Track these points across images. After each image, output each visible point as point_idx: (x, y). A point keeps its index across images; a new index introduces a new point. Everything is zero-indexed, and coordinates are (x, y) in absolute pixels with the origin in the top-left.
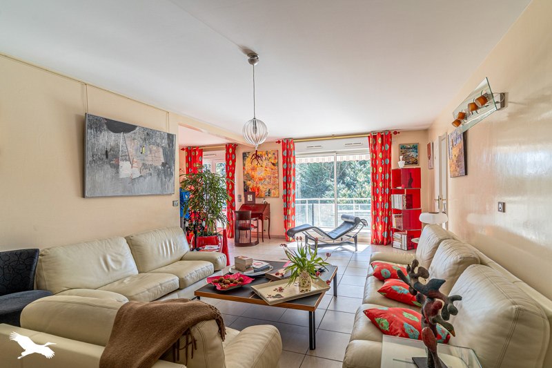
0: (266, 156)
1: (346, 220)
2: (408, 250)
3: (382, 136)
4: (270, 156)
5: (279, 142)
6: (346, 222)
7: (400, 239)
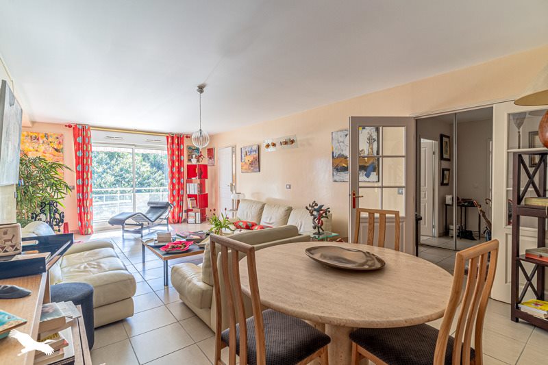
0: (45, 139)
1: (152, 205)
2: (201, 223)
3: (178, 138)
4: (50, 139)
5: (70, 126)
6: (151, 207)
7: (195, 216)
